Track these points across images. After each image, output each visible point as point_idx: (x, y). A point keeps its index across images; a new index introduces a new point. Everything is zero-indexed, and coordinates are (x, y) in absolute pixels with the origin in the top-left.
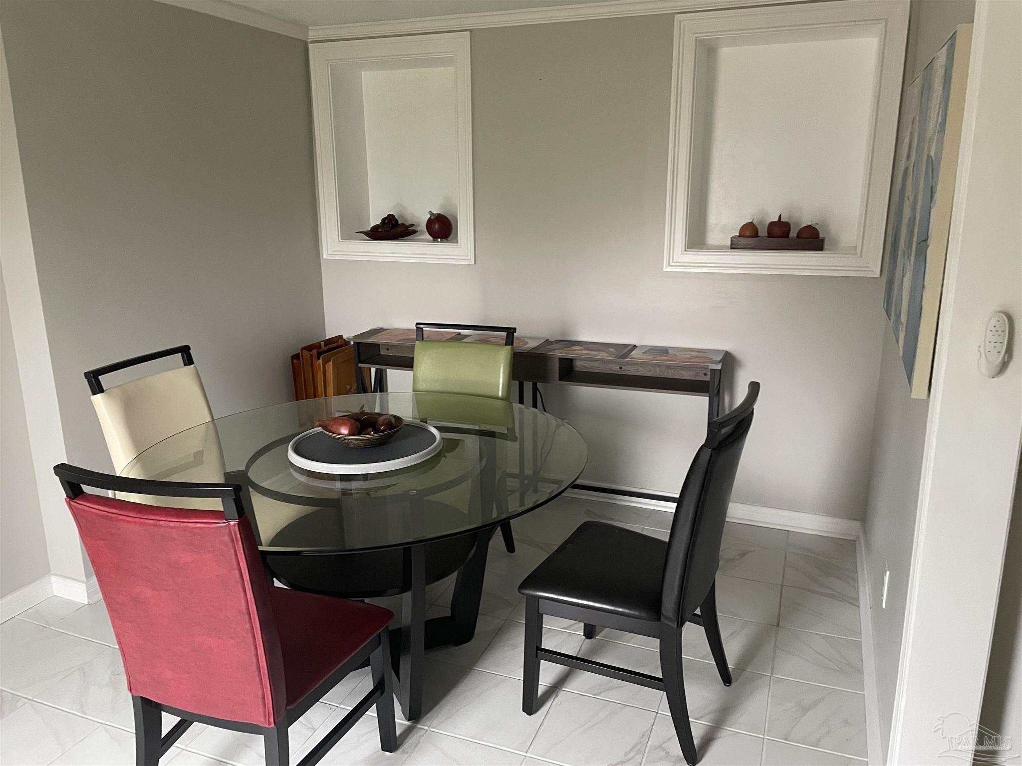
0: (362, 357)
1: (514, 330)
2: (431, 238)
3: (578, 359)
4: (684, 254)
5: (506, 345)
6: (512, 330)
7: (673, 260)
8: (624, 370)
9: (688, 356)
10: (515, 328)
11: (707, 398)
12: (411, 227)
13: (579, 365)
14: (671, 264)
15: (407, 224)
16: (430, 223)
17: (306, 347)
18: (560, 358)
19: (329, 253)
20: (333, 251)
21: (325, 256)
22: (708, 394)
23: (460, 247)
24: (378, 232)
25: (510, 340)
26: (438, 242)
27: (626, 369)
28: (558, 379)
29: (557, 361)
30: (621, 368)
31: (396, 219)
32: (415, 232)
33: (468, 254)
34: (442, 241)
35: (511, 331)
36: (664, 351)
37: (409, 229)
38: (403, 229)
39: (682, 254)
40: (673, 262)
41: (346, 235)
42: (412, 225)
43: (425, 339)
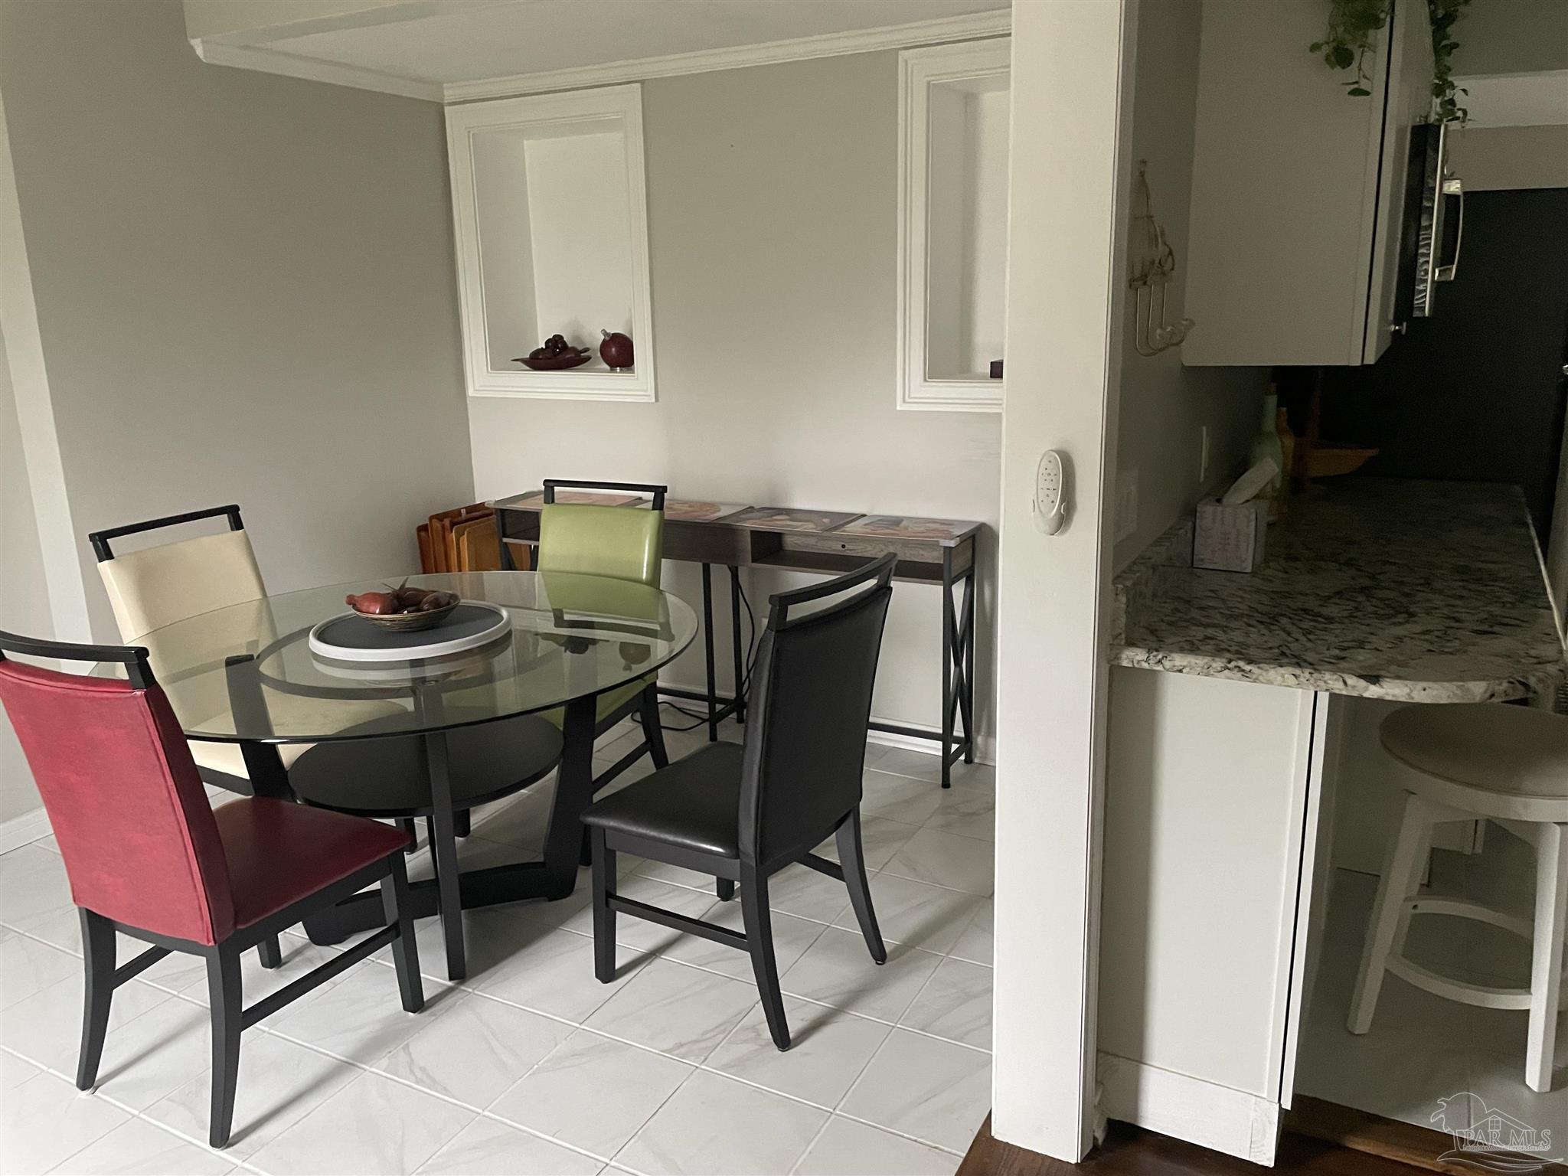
0: (508, 532)
1: (665, 489)
2: (608, 368)
3: (788, 534)
4: (925, 386)
5: (654, 509)
6: (661, 489)
7: (909, 395)
8: (848, 550)
9: (921, 529)
10: (666, 487)
11: (941, 588)
12: (585, 352)
13: (791, 543)
14: (907, 400)
15: (580, 348)
16: (605, 345)
17: (438, 515)
18: (752, 531)
19: (477, 388)
20: (481, 386)
21: (471, 392)
22: (942, 582)
23: (637, 379)
24: (538, 359)
25: (659, 504)
26: (617, 372)
27: (850, 547)
28: (750, 561)
29: (749, 533)
30: (843, 546)
31: (565, 342)
32: (588, 359)
33: (647, 388)
34: (621, 371)
35: (660, 491)
36: (896, 522)
37: (582, 354)
38: (573, 355)
39: (921, 386)
40: (909, 397)
41: (497, 364)
42: (586, 350)
43: (556, 501)
